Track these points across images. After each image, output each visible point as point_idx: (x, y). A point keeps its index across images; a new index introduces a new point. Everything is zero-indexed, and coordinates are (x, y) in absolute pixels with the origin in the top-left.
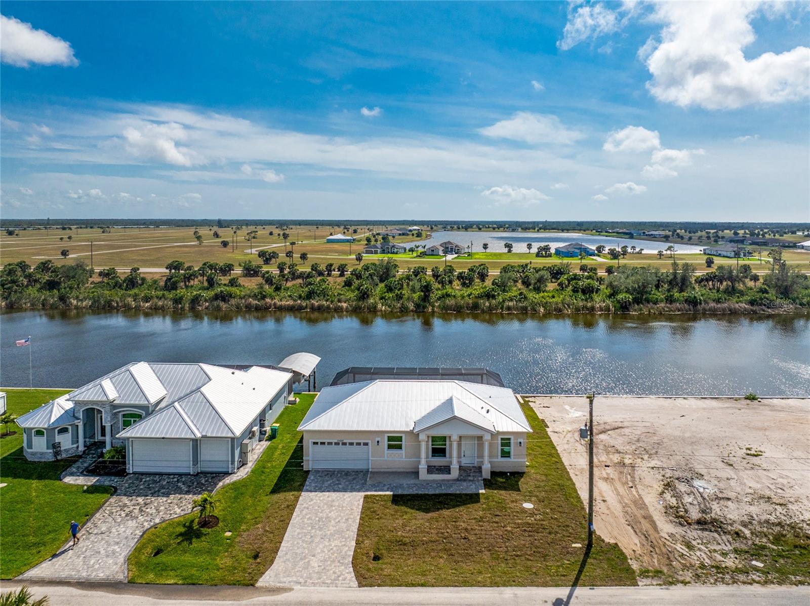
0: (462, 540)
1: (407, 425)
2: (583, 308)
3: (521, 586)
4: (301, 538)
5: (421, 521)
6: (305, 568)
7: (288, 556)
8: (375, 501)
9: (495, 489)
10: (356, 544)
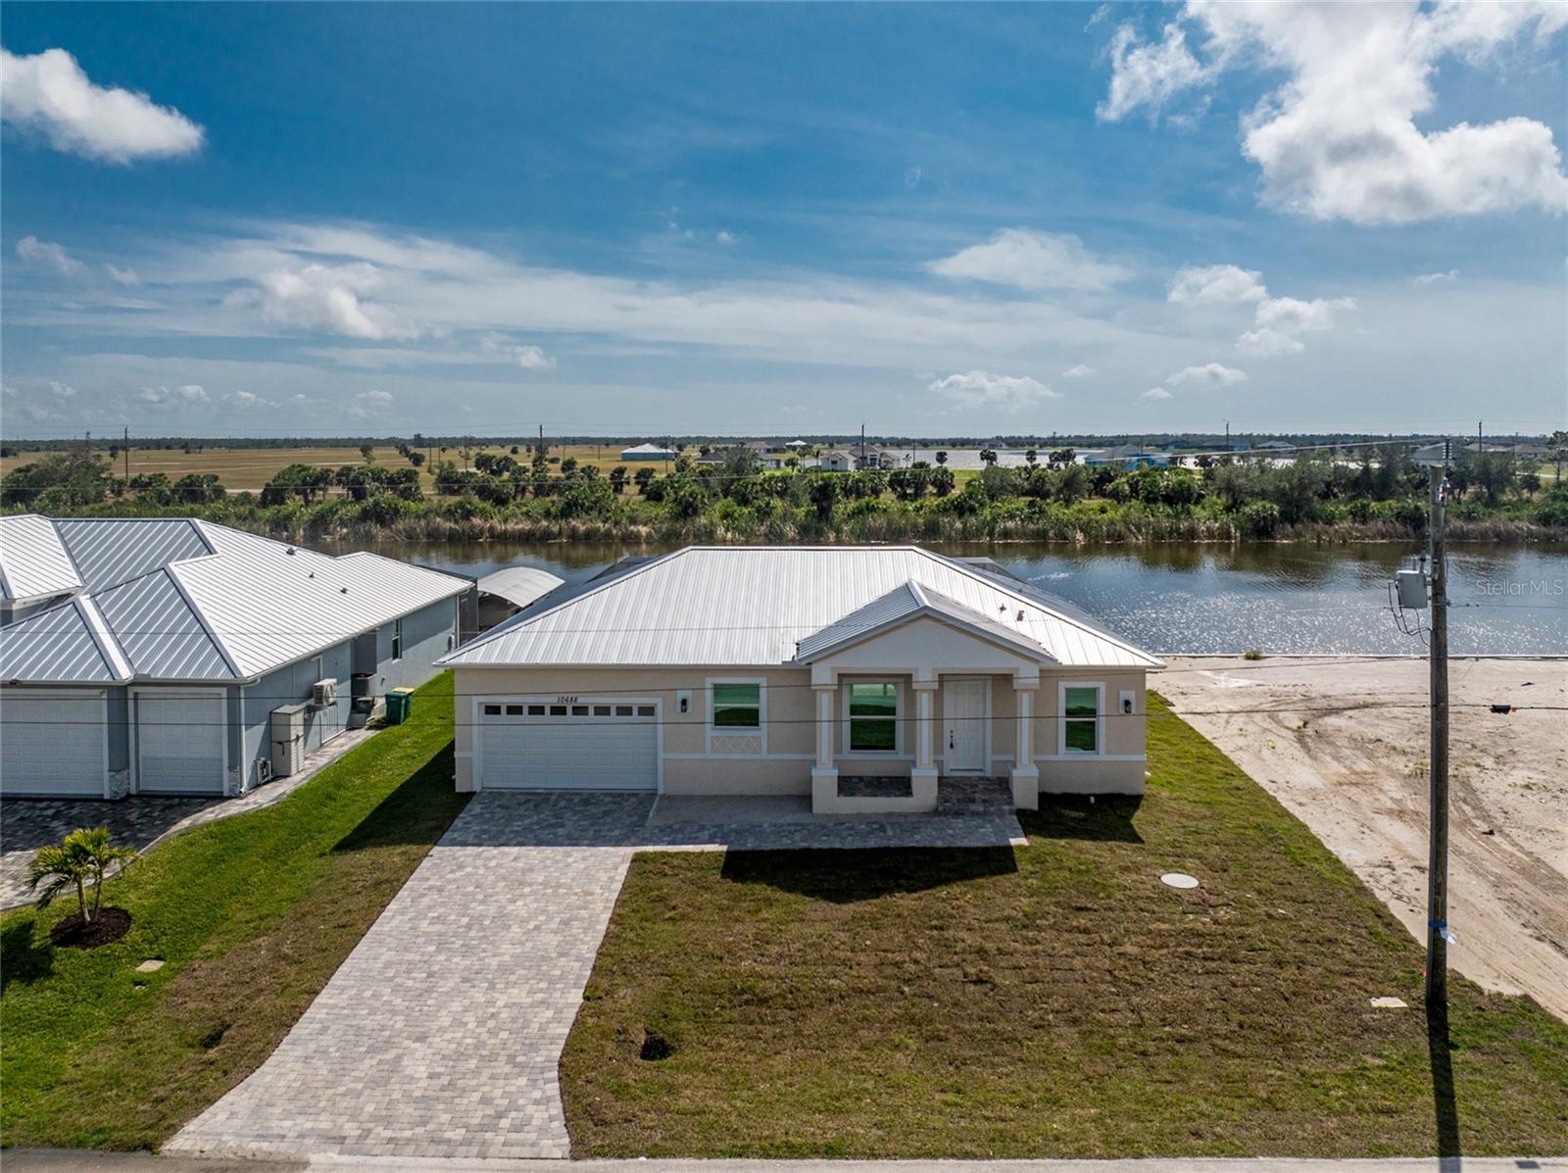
0: (972, 987)
1: (774, 651)
2: (1171, 533)
3: (1232, 1155)
4: (390, 979)
5: (821, 928)
6: (374, 1083)
7: (326, 1040)
8: (668, 871)
9: (1061, 836)
10: (586, 998)
